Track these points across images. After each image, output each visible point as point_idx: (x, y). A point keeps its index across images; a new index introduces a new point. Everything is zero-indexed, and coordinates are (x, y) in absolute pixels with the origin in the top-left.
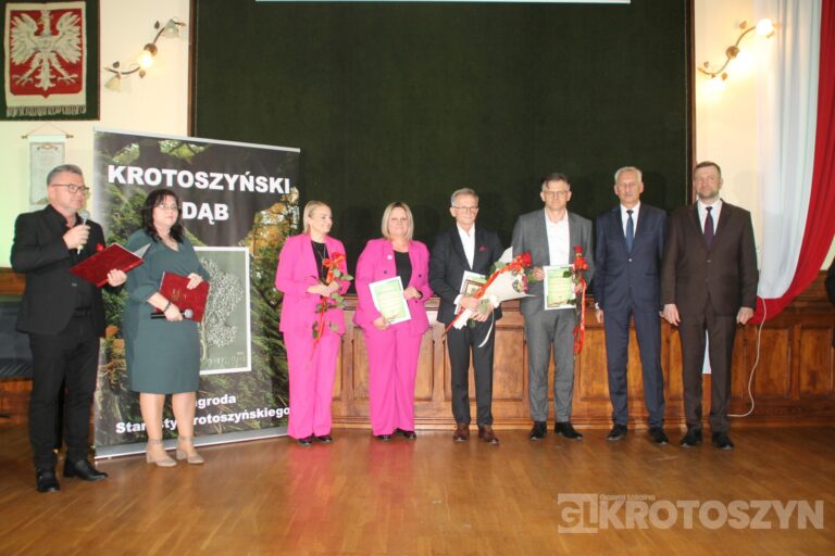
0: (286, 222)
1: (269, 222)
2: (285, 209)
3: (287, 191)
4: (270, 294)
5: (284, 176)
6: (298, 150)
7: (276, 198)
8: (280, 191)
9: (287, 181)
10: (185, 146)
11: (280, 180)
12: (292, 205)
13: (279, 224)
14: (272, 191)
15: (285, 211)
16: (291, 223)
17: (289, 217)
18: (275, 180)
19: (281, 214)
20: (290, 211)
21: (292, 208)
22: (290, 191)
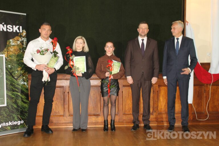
0: (21, 44)
1: (13, 44)
2: (20, 39)
3: (21, 31)
4: (14, 74)
5: (19, 25)
6: (25, 14)
7: (16, 34)
8: (18, 31)
9: (21, 27)
11: (18, 27)
12: (23, 37)
13: (18, 45)
14: (14, 31)
15: (20, 40)
16: (23, 45)
17: (22, 42)
18: (16, 27)
19: (19, 41)
20: (22, 40)
21: (23, 38)
22: (22, 31)
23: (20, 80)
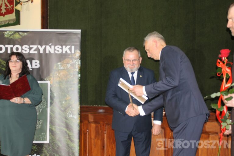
0: (71, 68)
1: (62, 68)
2: (71, 61)
3: (73, 52)
5: (71, 44)
6: (80, 31)
7: (66, 56)
8: (69, 52)
9: (73, 47)
10: (17, 33)
11: (69, 47)
12: (76, 59)
13: (68, 69)
14: (64, 52)
15: (71, 63)
16: (74, 68)
17: (73, 65)
18: (66, 47)
19: (69, 64)
20: (74, 62)
21: (76, 61)
22: (75, 52)
23: (68, 112)
